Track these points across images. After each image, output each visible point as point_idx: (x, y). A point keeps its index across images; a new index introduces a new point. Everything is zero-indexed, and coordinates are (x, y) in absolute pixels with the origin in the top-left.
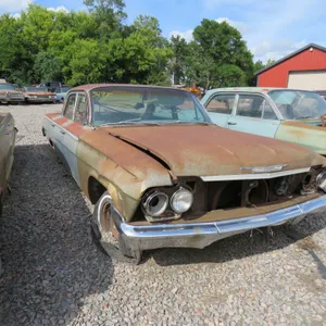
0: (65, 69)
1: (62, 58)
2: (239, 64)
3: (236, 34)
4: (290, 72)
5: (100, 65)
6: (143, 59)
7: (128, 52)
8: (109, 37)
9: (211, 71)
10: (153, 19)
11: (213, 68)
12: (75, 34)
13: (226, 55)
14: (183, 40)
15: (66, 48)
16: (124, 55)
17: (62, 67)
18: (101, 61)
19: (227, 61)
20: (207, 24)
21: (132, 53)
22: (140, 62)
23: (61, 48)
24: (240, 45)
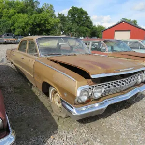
0: (12, 27)
1: (10, 22)
2: (87, 26)
3: (86, 13)
4: (115, 31)
5: (29, 26)
6: (48, 24)
7: (42, 20)
8: (32, 13)
9: (76, 29)
10: (51, 5)
11: (77, 28)
12: (15, 11)
13: (82, 22)
14: (64, 15)
15: (12, 17)
16: (40, 21)
17: (11, 26)
18: (30, 24)
19: (83, 25)
20: (74, 9)
21: (43, 21)
22: (47, 25)
23: (10, 17)
24: (88, 18)
